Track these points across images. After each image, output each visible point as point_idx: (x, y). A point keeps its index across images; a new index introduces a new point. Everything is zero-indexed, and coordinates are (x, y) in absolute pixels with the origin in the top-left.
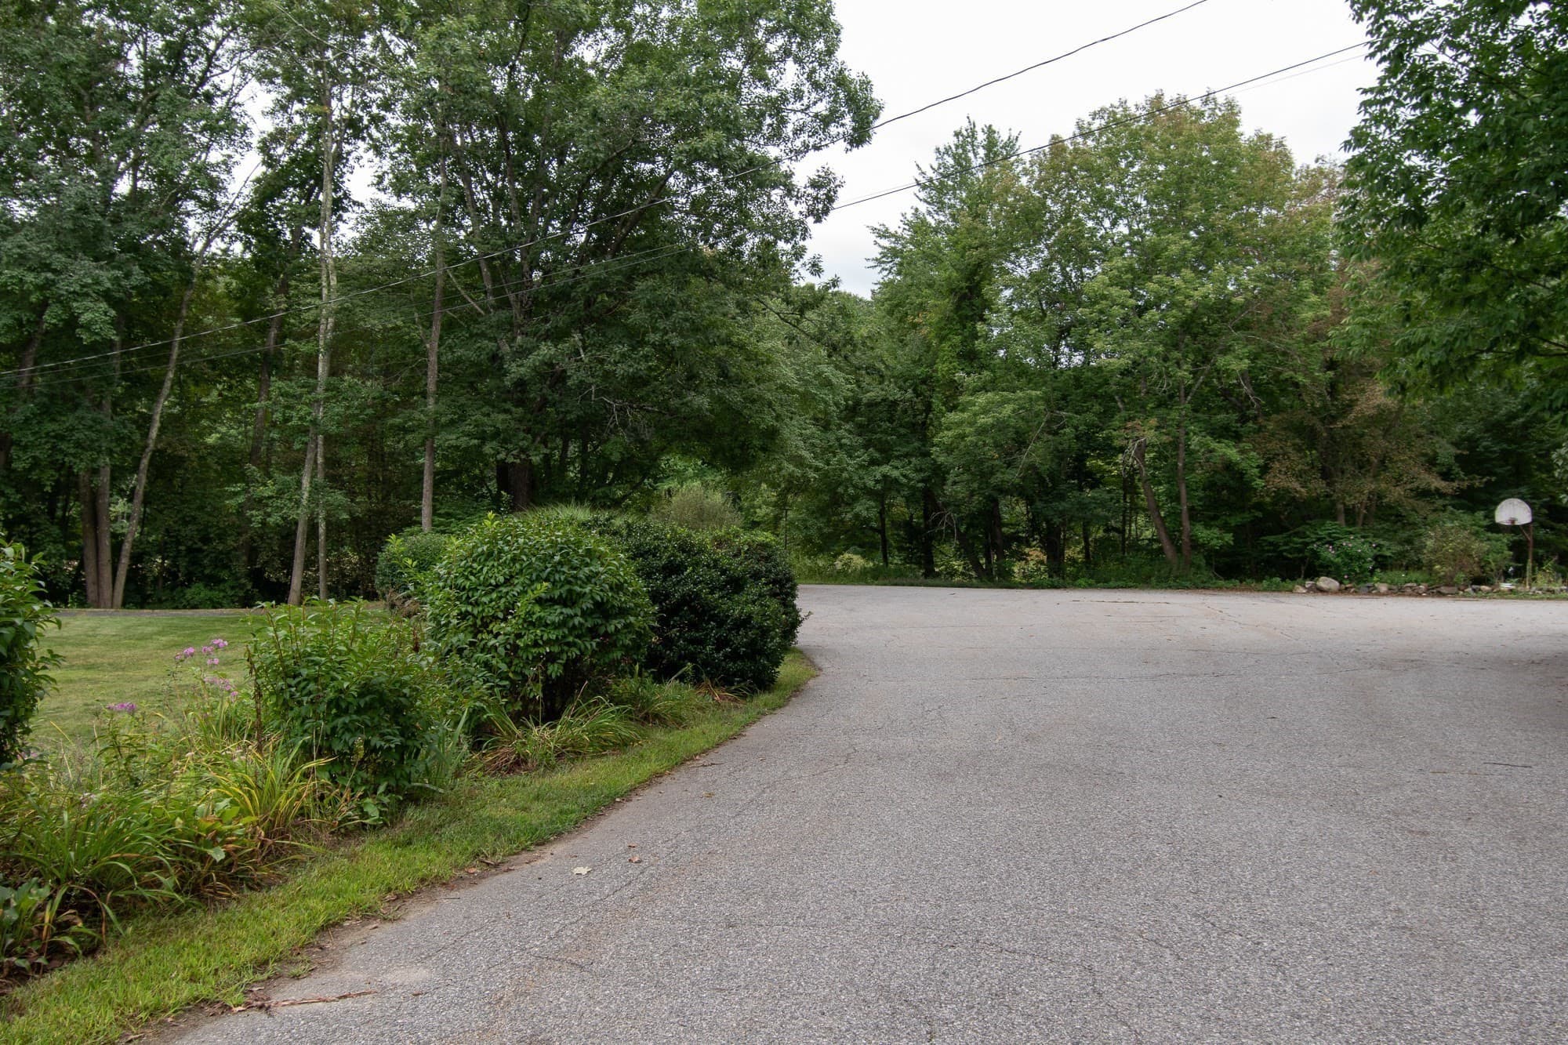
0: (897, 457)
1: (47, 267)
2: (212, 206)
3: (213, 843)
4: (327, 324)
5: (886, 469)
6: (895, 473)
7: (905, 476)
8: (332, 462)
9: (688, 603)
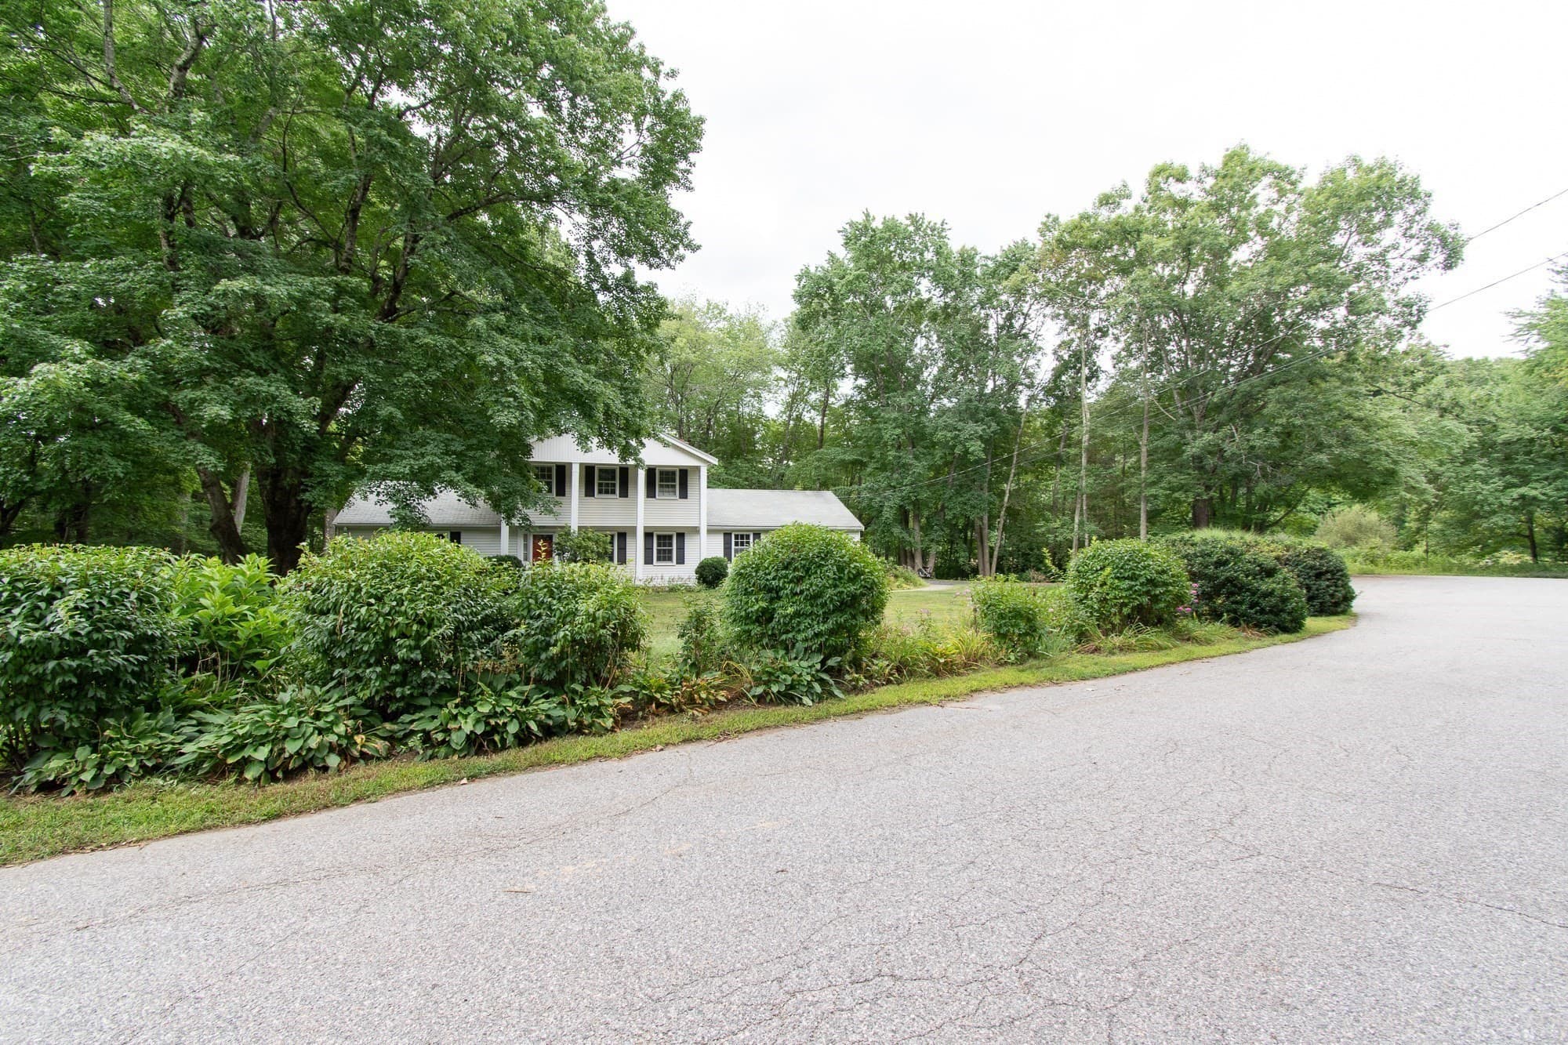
0: (1537, 481)
1: (956, 429)
2: (1030, 386)
3: (941, 657)
4: (1086, 438)
5: (1523, 490)
6: (1534, 493)
7: (1544, 494)
8: (1091, 508)
9: (1231, 582)
